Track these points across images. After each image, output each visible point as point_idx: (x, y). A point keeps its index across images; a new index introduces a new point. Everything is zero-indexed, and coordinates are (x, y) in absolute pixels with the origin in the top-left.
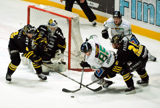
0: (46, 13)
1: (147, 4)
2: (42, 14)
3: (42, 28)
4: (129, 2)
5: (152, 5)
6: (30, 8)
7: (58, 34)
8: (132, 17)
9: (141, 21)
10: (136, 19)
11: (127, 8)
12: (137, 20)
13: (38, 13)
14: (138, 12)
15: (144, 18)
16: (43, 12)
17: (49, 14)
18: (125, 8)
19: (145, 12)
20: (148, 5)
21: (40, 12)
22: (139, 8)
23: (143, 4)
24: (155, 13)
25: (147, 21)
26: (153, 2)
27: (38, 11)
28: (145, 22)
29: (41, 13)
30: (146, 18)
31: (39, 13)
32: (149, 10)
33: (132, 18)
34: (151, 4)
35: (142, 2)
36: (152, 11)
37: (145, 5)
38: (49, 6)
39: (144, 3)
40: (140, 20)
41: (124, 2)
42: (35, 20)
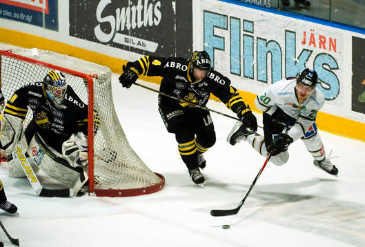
0: (37, 66)
1: (266, 40)
2: (29, 68)
3: (33, 93)
4: (224, 38)
5: (277, 43)
6: (2, 56)
7: (69, 99)
8: (232, 71)
9: (253, 79)
10: (242, 75)
11: (220, 51)
12: (245, 76)
13: (18, 66)
14: (245, 60)
15: (260, 73)
16: (30, 64)
17: (43, 68)
18: (215, 50)
19: (261, 60)
20: (267, 44)
21: (23, 64)
22: (248, 51)
23: (255, 42)
24: (284, 61)
25: (265, 80)
26: (279, 37)
27: (19, 62)
28: (261, 81)
29: (26, 66)
30: (263, 72)
31: (21, 67)
32: (269, 54)
33: (231, 73)
34: (274, 41)
35: (252, 37)
36: (277, 57)
37: (261, 43)
38: (43, 51)
39: (258, 38)
40: (250, 78)
41: (214, 37)
42: (13, 82)
